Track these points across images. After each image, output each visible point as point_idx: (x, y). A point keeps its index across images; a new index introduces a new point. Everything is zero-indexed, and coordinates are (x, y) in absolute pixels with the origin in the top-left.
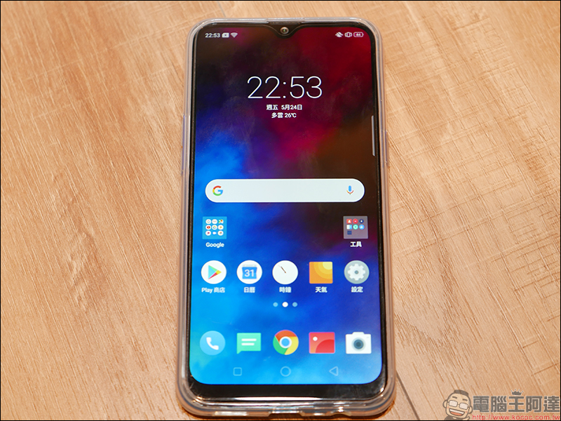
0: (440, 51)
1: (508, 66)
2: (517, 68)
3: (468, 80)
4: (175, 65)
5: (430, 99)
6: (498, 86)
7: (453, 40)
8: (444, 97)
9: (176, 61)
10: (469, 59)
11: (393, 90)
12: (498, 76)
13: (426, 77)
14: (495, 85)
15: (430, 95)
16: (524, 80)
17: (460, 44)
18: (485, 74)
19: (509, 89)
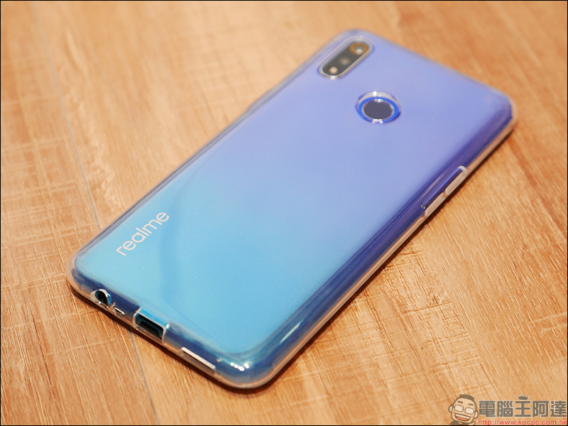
0: (382, 336)
1: (470, 359)
2: (482, 363)
3: (414, 372)
4: (36, 321)
5: (361, 390)
6: (454, 382)
7: (400, 323)
8: (380, 389)
9: (40, 317)
10: (419, 347)
11: (313, 375)
12: (455, 370)
13: (359, 363)
14: (450, 380)
15: (362, 385)
16: (491, 379)
17: (410, 330)
18: (439, 367)
19: (469, 387)
